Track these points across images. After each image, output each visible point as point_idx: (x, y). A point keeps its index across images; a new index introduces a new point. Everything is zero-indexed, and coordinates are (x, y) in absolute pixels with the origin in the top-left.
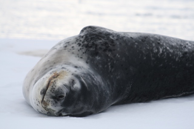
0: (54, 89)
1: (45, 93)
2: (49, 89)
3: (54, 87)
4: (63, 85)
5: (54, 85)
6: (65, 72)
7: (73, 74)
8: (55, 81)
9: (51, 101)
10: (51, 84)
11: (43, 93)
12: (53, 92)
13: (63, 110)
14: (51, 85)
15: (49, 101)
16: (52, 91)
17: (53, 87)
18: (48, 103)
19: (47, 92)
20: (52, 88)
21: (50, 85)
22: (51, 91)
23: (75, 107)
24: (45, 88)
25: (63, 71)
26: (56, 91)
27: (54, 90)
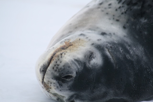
0: (58, 65)
1: (46, 71)
2: (51, 65)
3: (58, 63)
4: (73, 60)
5: (59, 60)
6: (83, 40)
7: (93, 44)
8: (61, 54)
9: (53, 83)
10: (55, 59)
11: (43, 71)
12: (56, 71)
13: (75, 96)
14: (55, 61)
15: (51, 83)
16: (55, 68)
17: (56, 62)
18: (49, 85)
19: (47, 70)
20: (55, 64)
21: (53, 60)
22: (53, 68)
23: (93, 92)
24: (47, 63)
25: (80, 39)
26: (61, 68)
27: (57, 68)
